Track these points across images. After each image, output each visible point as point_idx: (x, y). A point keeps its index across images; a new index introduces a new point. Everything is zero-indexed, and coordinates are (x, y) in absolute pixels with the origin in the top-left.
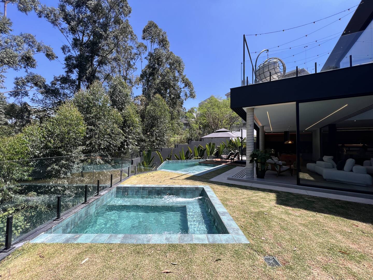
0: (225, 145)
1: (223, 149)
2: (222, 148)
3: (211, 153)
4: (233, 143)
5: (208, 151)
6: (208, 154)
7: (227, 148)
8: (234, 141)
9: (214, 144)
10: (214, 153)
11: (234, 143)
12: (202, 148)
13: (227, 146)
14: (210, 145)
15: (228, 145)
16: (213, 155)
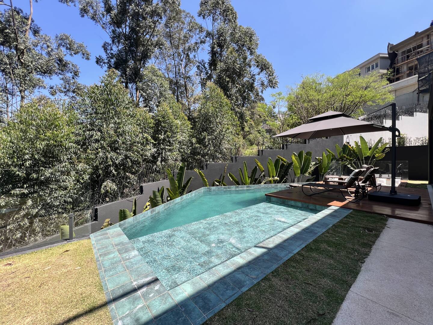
0: (333, 155)
1: (328, 163)
2: (326, 161)
3: (303, 171)
4: (350, 150)
5: (297, 168)
6: (296, 173)
7: (338, 160)
8: (352, 147)
9: (308, 154)
10: (309, 170)
11: (354, 151)
12: (285, 162)
13: (338, 157)
14: (300, 155)
15: (340, 154)
16: (307, 175)
